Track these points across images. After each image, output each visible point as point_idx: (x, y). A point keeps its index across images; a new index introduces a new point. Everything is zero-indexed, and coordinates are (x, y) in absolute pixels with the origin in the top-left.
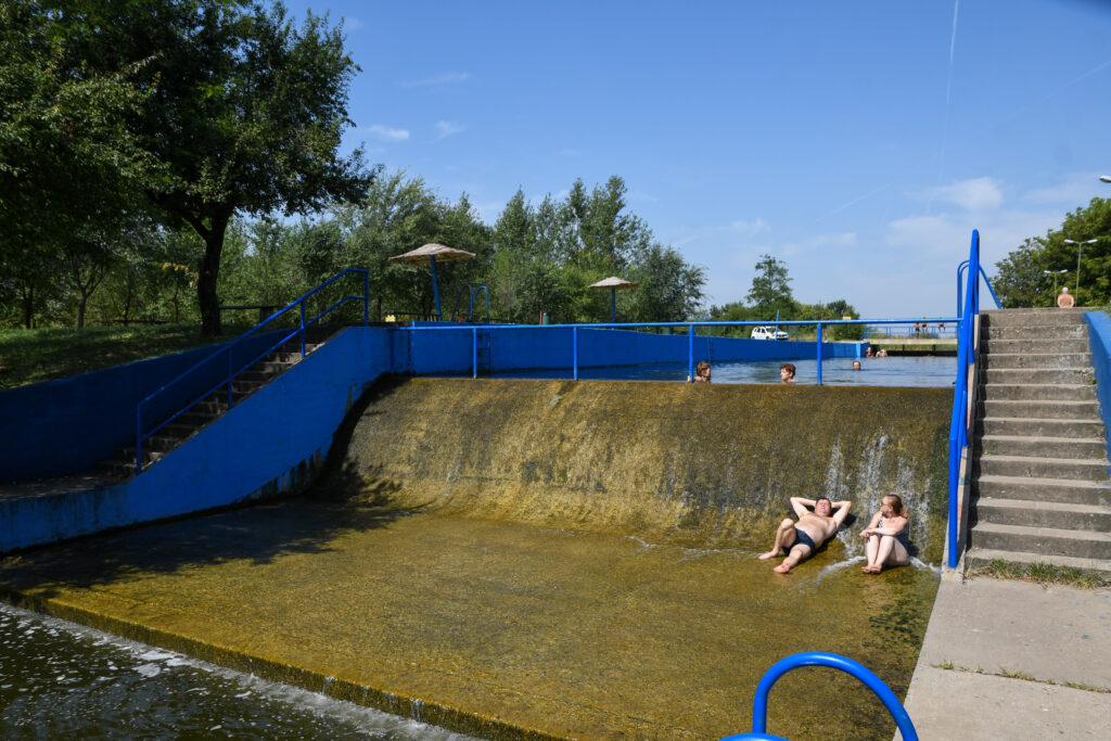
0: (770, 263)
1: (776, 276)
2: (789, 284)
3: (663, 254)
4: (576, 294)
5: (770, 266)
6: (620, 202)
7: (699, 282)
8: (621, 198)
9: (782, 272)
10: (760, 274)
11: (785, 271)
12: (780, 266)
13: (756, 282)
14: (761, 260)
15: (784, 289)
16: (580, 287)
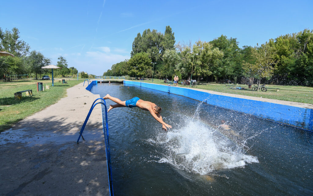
0: (62, 58)
1: (63, 61)
2: (67, 64)
3: (37, 54)
4: (12, 65)
5: (62, 59)
6: (18, 36)
7: (49, 62)
8: (18, 35)
9: (65, 60)
10: (59, 60)
11: (66, 60)
12: (65, 59)
13: (58, 62)
14: (59, 57)
15: (66, 65)
16: (13, 62)
